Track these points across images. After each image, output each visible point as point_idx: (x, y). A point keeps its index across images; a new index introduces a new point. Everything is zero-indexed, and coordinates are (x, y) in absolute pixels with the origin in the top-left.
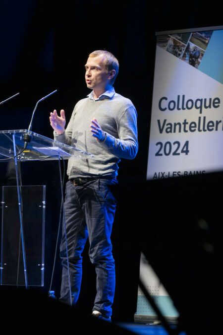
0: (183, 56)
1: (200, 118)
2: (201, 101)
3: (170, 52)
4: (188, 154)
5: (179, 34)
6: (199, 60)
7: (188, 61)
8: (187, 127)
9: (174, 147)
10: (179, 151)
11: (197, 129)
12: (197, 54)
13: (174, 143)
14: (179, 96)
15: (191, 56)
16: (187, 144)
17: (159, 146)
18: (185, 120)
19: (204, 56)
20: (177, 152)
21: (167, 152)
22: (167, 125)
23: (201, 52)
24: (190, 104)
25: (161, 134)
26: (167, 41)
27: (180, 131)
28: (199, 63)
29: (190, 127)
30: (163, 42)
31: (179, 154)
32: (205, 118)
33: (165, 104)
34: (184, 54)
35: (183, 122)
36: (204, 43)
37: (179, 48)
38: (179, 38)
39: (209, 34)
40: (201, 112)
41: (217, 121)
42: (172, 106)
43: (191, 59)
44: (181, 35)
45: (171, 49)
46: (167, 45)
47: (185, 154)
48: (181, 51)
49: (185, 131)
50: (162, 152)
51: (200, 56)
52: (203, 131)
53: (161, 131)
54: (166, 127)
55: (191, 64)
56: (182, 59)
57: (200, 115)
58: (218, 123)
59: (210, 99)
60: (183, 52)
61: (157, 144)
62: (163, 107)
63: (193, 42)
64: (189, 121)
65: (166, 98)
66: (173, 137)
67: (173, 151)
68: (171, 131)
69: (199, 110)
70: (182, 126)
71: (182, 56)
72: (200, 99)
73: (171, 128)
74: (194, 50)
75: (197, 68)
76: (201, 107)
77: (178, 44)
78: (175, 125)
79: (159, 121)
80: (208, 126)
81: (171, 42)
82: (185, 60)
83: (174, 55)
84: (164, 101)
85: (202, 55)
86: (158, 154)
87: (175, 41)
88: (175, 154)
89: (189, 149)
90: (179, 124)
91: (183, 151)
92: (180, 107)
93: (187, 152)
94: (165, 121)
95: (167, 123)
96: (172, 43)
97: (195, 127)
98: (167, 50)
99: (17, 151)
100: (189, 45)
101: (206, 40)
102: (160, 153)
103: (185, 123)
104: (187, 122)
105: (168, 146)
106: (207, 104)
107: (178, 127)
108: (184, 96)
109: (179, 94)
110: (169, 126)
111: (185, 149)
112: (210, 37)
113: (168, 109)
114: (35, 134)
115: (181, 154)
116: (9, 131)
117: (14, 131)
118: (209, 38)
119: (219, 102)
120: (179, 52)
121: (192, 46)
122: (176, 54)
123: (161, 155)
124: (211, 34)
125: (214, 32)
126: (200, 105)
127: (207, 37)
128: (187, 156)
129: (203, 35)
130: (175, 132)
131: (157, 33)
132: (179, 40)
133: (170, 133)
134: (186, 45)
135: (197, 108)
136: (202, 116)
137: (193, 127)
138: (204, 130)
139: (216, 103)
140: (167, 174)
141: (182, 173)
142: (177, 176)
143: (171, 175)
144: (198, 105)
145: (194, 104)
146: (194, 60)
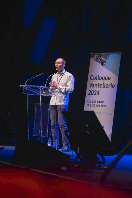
1: (104, 83)
2: (104, 77)
5: (98, 55)
8: (99, 86)
9: (95, 92)
10: (96, 94)
11: (102, 87)
13: (95, 91)
14: (97, 75)
15: (102, 62)
16: (99, 91)
17: (90, 91)
19: (106, 62)
21: (92, 94)
24: (100, 78)
26: (94, 57)
27: (97, 87)
28: (104, 65)
29: (100, 86)
30: (93, 57)
32: (105, 83)
33: (92, 78)
36: (107, 58)
39: (108, 55)
40: (104, 81)
42: (95, 78)
45: (95, 59)
49: (99, 87)
50: (90, 94)
53: (91, 87)
54: (92, 85)
58: (109, 85)
59: (107, 77)
60: (99, 60)
61: (89, 91)
62: (92, 79)
64: (100, 84)
65: (93, 76)
66: (94, 89)
67: (94, 93)
68: (94, 87)
70: (98, 85)
73: (94, 86)
78: (95, 85)
79: (90, 83)
80: (106, 86)
81: (95, 57)
82: (100, 63)
84: (92, 76)
86: (89, 94)
87: (97, 57)
88: (95, 94)
90: (97, 85)
91: (97, 94)
92: (97, 79)
93: (99, 94)
94: (92, 83)
95: (93, 84)
97: (102, 86)
98: (94, 60)
99: (41, 92)
100: (101, 59)
103: (99, 84)
105: (93, 92)
106: (106, 79)
107: (96, 85)
108: (99, 75)
114: (47, 87)
116: (39, 86)
117: (41, 86)
119: (110, 78)
121: (102, 59)
122: (97, 61)
123: (90, 95)
125: (110, 55)
126: (104, 79)
129: (106, 55)
130: (95, 87)
131: (91, 54)
135: (103, 80)
136: (104, 82)
138: (105, 87)
139: (109, 78)
140: (91, 101)
141: (97, 101)
142: (95, 102)
143: (93, 102)
144: (103, 79)
145: (102, 78)
146: (103, 63)
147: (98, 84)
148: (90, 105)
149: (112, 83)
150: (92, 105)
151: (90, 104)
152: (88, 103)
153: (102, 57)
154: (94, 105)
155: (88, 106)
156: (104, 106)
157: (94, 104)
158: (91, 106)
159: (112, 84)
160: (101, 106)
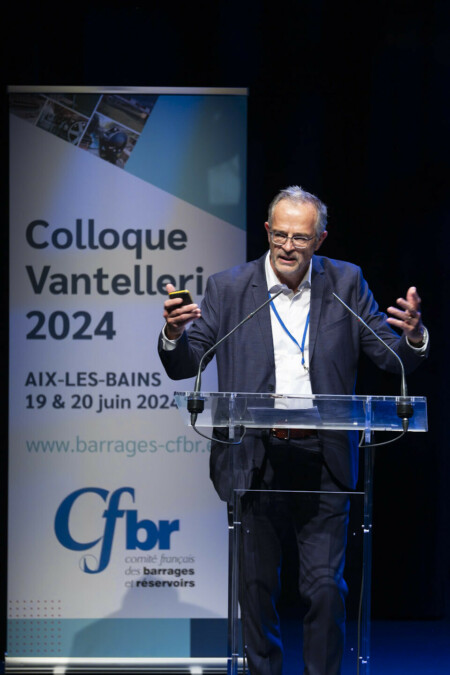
0: (83, 141)
1: (137, 268)
2: (138, 233)
3: (48, 130)
4: (114, 337)
5: (70, 96)
6: (126, 151)
7: (97, 152)
9: (76, 325)
10: (90, 331)
11: (132, 288)
12: (121, 140)
13: (76, 315)
14: (79, 223)
15: (103, 143)
16: (108, 317)
17: (35, 318)
18: (100, 271)
19: (137, 144)
20: (86, 333)
22: (53, 277)
23: (129, 137)
24: (109, 239)
25: (38, 295)
26: (37, 107)
27: (88, 291)
28: (126, 157)
29: (115, 285)
30: (25, 108)
31: (89, 337)
32: (149, 269)
33: (42, 235)
34: (85, 136)
35: (95, 273)
36: (138, 118)
37: (70, 124)
38: (71, 102)
39: (148, 100)
40: (139, 256)
41: (182, 277)
42: (62, 239)
43: (103, 148)
44: (74, 97)
45: (49, 124)
46: (38, 113)
47: (104, 337)
48: (77, 129)
49: (103, 292)
50: (44, 331)
51: (129, 144)
52: (146, 294)
53: (38, 289)
54: (49, 282)
55: (106, 158)
56: (81, 146)
57: (138, 262)
58: (184, 279)
59: (161, 232)
60: (83, 131)
61: (29, 315)
62: (38, 240)
63: (107, 114)
64: (111, 273)
65: (45, 224)
66: (71, 303)
67: (73, 330)
68: (64, 291)
69: (134, 251)
70: (94, 283)
71: (80, 139)
72: (136, 229)
74: (112, 131)
75: (122, 167)
76: (138, 246)
77: (69, 116)
78: (75, 278)
79: (30, 270)
80: (160, 284)
81: (47, 109)
82: (89, 148)
83: (59, 136)
84: (39, 228)
85: (134, 142)
86: (33, 335)
87: (57, 108)
88: (79, 336)
89: (115, 328)
90: (85, 277)
91: (98, 332)
92: (85, 243)
93: (110, 334)
94: (46, 269)
95: (51, 273)
96: (52, 111)
97: (127, 284)
98: (39, 125)
100: (96, 121)
101: (141, 112)
102: (40, 333)
103: (100, 276)
104: (104, 273)
105: (59, 319)
106: (155, 241)
107: (81, 283)
108: (91, 223)
109: (79, 218)
110: (59, 280)
111: (104, 328)
112: (151, 108)
113: (51, 246)
115: (94, 337)
118: (147, 110)
119: (184, 238)
120: (71, 132)
121: (105, 122)
122: (63, 135)
123: (43, 337)
124: (154, 102)
125: (161, 98)
126: (139, 241)
127: (144, 108)
128: (110, 341)
129: (133, 102)
130: (74, 291)
132: (71, 106)
133: (61, 295)
134: (90, 119)
135: (128, 247)
136: (143, 264)
137: (120, 285)
138: (151, 293)
139: (176, 240)
140: (61, 376)
141: (101, 376)
142: (88, 381)
143: (73, 379)
144: (132, 239)
145: (120, 239)
146: (112, 150)
147: (91, 272)
148: (50, 400)
149: (200, 270)
150: (69, 401)
151: (50, 393)
152: (35, 391)
153: (99, 110)
154: (82, 402)
155: (35, 403)
156: (161, 401)
157: (82, 391)
158: (58, 403)
159: (205, 276)
160: (137, 402)
